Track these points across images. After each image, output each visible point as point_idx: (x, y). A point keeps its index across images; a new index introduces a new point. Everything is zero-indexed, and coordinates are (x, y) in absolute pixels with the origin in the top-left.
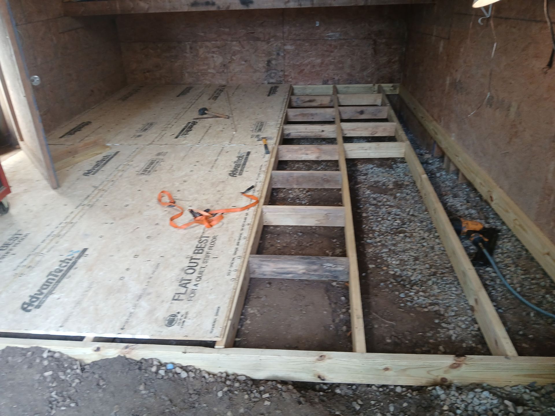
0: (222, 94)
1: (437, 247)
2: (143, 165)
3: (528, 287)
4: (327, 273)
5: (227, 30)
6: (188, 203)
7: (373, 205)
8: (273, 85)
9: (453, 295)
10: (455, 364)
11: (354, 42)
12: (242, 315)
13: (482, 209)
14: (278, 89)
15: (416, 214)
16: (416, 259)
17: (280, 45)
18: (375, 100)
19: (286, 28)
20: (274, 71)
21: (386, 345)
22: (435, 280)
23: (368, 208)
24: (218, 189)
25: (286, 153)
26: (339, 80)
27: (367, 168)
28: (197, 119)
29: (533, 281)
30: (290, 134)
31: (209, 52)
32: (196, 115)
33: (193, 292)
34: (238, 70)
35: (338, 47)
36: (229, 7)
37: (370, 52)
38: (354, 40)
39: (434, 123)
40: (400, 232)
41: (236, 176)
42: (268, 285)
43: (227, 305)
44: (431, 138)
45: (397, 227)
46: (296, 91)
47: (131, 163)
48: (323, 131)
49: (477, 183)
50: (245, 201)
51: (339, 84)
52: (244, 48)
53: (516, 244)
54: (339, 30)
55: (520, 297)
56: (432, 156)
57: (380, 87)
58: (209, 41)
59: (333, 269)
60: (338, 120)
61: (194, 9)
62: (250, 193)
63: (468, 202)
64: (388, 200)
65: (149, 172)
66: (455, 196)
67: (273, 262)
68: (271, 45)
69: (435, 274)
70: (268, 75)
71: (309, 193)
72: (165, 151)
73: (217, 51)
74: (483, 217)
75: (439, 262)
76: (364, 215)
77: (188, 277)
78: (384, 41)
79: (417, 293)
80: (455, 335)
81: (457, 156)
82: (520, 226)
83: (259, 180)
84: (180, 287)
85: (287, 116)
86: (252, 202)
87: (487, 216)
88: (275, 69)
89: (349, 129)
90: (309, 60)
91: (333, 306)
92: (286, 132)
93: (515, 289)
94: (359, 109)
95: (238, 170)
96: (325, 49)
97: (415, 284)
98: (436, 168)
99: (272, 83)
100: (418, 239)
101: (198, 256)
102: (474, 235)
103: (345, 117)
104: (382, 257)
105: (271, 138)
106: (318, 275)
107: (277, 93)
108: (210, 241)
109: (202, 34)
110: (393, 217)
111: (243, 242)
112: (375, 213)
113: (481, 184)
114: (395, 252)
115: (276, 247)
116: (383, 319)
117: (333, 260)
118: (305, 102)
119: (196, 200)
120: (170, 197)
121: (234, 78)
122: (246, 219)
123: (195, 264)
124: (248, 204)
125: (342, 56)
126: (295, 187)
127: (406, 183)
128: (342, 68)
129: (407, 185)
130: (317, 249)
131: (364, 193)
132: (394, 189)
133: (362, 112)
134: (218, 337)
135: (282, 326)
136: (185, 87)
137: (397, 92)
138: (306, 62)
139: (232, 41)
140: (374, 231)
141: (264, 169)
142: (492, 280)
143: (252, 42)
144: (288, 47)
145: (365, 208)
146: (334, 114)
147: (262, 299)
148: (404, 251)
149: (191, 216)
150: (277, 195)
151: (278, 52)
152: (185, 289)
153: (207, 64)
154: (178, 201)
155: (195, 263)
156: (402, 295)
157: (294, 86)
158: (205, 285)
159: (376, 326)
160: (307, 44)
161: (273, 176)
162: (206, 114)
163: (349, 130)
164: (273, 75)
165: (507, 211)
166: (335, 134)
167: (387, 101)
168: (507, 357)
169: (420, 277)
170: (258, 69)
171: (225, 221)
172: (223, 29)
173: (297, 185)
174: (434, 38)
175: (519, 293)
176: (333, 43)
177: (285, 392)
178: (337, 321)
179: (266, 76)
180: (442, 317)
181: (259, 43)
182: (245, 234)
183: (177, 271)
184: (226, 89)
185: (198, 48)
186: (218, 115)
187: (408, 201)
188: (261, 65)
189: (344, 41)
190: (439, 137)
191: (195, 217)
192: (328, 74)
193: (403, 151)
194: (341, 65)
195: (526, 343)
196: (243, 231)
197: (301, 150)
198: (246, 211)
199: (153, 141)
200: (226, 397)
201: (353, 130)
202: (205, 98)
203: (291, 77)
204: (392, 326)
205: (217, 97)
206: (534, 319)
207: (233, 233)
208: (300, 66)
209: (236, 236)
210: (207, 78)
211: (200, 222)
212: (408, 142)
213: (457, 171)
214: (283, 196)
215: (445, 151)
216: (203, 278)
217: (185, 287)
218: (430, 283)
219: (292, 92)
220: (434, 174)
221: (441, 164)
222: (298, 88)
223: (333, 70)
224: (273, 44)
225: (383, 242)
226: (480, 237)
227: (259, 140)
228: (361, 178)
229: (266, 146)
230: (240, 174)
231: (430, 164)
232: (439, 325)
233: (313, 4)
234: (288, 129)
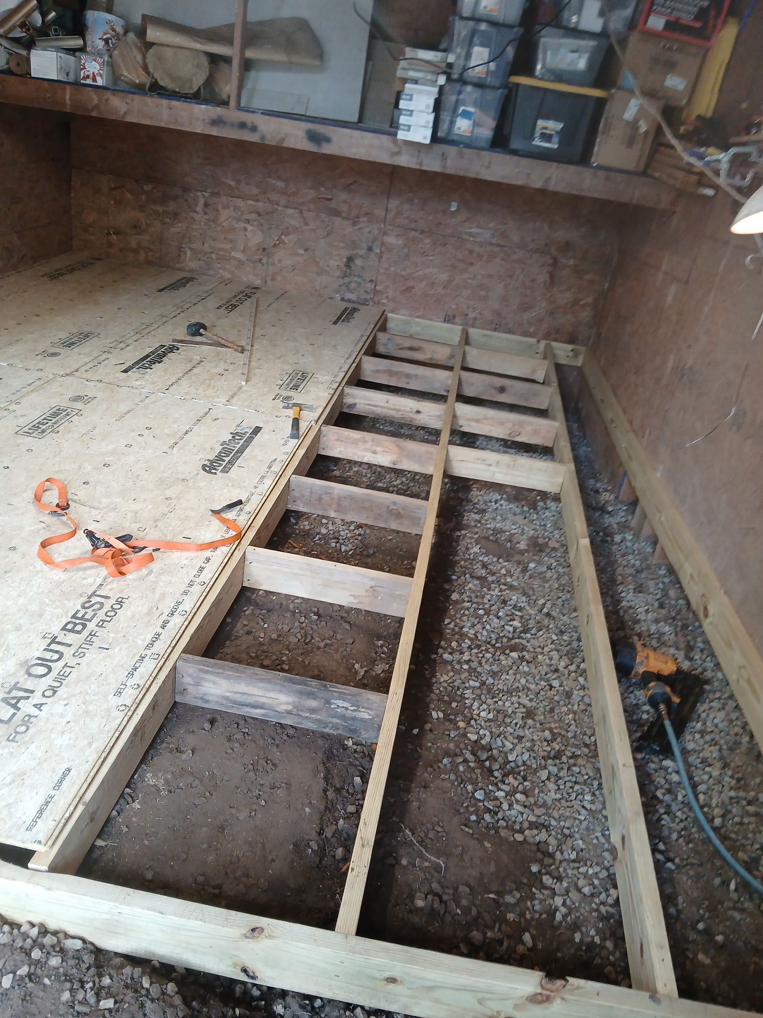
0: (247, 303)
1: (577, 695)
2: (35, 415)
3: (737, 819)
4: (335, 720)
5: (280, 184)
6: (94, 512)
7: (478, 578)
8: (350, 305)
9: (584, 812)
10: (540, 994)
11: (515, 253)
12: (128, 786)
13: (685, 627)
14: (356, 314)
15: (553, 613)
16: (530, 714)
17: (376, 232)
18: (534, 371)
19: (394, 203)
20: (356, 279)
21: (411, 911)
22: (554, 770)
23: (466, 583)
24: (168, 493)
25: (335, 442)
26: (475, 319)
27: (487, 498)
28: (181, 341)
29: (751, 809)
30: (355, 404)
31: (239, 220)
32: (181, 333)
33: (28, 721)
34: (289, 262)
35: (485, 258)
36: (283, 140)
37: (543, 277)
38: (516, 250)
39: (632, 436)
40: (513, 649)
41: (215, 473)
42: (207, 726)
43: (88, 767)
44: (621, 464)
45: (510, 636)
46: (390, 325)
47: (13, 407)
48: (418, 412)
49: (686, 572)
50: (214, 530)
51: (473, 327)
52: (307, 224)
53: (734, 716)
54: (491, 225)
55: (717, 842)
56: (617, 498)
57: (548, 347)
58: (244, 197)
59: (349, 714)
60: (452, 396)
61: (214, 132)
62: (230, 515)
63: (661, 606)
64: (509, 573)
65: (43, 431)
66: (640, 589)
67: (228, 678)
68: (360, 229)
69: (558, 756)
70: (344, 284)
71: (361, 531)
72: (90, 395)
73: (255, 220)
74: (682, 645)
75: (573, 727)
76: (455, 596)
77: (29, 684)
78: (572, 262)
79: (510, 794)
80: (563, 910)
81: (659, 511)
82: (749, 681)
83: (258, 490)
84: (4, 705)
85: (358, 367)
86: (227, 536)
87: (692, 643)
88: (359, 276)
89: (468, 417)
90: (427, 271)
91: (331, 794)
92: (348, 400)
93: (711, 821)
94: (499, 382)
95: (224, 461)
96: (460, 256)
97: (512, 772)
98: (618, 524)
99: (349, 301)
100: (544, 669)
101: (70, 638)
102: (655, 686)
103: (468, 392)
104: (463, 697)
105: (311, 408)
106: (319, 720)
107: (353, 322)
108: (107, 607)
109: (233, 183)
110: (509, 613)
111: (177, 621)
112: (477, 597)
113: (692, 576)
114: (491, 692)
115: (255, 639)
116: (421, 848)
117: (353, 695)
118: (402, 349)
119: (114, 509)
120: (63, 493)
121: (279, 278)
122: (201, 569)
123: (56, 656)
124: (218, 537)
125: (490, 276)
126: (332, 514)
127: (552, 544)
128: (485, 299)
129: (554, 549)
130: (337, 656)
131: (467, 549)
132: (527, 551)
133: (502, 390)
134: (40, 842)
135: (204, 829)
136: (181, 275)
137: (579, 362)
138: (420, 273)
139: (287, 207)
140: (463, 636)
141: (277, 468)
142: (669, 791)
143: (324, 216)
144: (391, 240)
145: (460, 581)
146: (450, 382)
147: (184, 757)
148: (510, 692)
149: (87, 544)
150: (297, 524)
151: (369, 244)
152: (12, 711)
153: (231, 241)
154: (75, 504)
155: (57, 652)
156: (479, 795)
157: (389, 315)
158: (59, 708)
159: (404, 862)
160: (427, 241)
161: (292, 486)
162: (201, 335)
163: (469, 420)
164: (353, 285)
165: (729, 645)
166: (441, 422)
167: (554, 377)
168: (654, 996)
169: (526, 756)
170: (326, 268)
171: (155, 566)
172: (274, 182)
173: (335, 511)
174: (661, 276)
175: (715, 830)
176: (477, 249)
177: (152, 1000)
178: (329, 833)
179: (340, 286)
180: (547, 861)
181: (338, 221)
182: (188, 605)
183: (11, 665)
184: (257, 295)
185: (220, 207)
186: (223, 342)
187: (548, 581)
188: (336, 262)
189: (496, 249)
190: (634, 467)
191: (96, 547)
192: (457, 305)
193: (560, 480)
194: (483, 293)
195: (706, 953)
196: (185, 597)
197: (365, 442)
198: (208, 553)
199: (77, 370)
200: (17, 992)
201: (477, 421)
202: (212, 303)
203: (387, 297)
204: (437, 868)
205: (236, 306)
206: (734, 896)
207: (163, 595)
208: (407, 279)
209: (167, 605)
210: (228, 266)
211: (100, 560)
212: (572, 466)
213: (655, 541)
214: (307, 527)
215: (639, 494)
216: (61, 692)
217: (15, 706)
218: (544, 774)
219: (382, 326)
220: (611, 535)
221: (630, 517)
222: (396, 320)
223: (468, 298)
224: (363, 228)
225: (474, 665)
226: (665, 693)
227: (287, 408)
228: (471, 517)
229: (296, 422)
230: (226, 470)
231: (609, 513)
232: (536, 879)
233: (444, 167)
234: (353, 396)
